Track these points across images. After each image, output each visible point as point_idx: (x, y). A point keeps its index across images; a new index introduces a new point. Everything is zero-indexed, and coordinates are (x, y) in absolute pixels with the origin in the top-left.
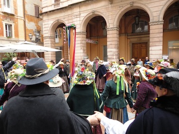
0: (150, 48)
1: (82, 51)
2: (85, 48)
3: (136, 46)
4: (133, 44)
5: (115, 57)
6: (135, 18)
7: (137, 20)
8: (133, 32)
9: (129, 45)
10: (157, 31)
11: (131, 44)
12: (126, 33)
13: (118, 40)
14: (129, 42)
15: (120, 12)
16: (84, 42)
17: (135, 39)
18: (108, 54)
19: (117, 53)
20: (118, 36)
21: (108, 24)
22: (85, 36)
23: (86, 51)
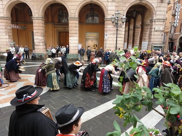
0: (70, 38)
1: (7, 37)
2: (11, 34)
3: (62, 34)
4: (59, 32)
5: (41, 44)
6: (59, 10)
7: (61, 12)
8: (59, 21)
9: (56, 33)
10: (74, 25)
11: (58, 33)
12: (53, 22)
13: (44, 29)
14: (55, 31)
15: (44, 4)
16: (9, 27)
17: (61, 29)
18: (35, 41)
19: (43, 41)
20: (44, 25)
21: (33, 14)
22: (10, 22)
23: (12, 37)
